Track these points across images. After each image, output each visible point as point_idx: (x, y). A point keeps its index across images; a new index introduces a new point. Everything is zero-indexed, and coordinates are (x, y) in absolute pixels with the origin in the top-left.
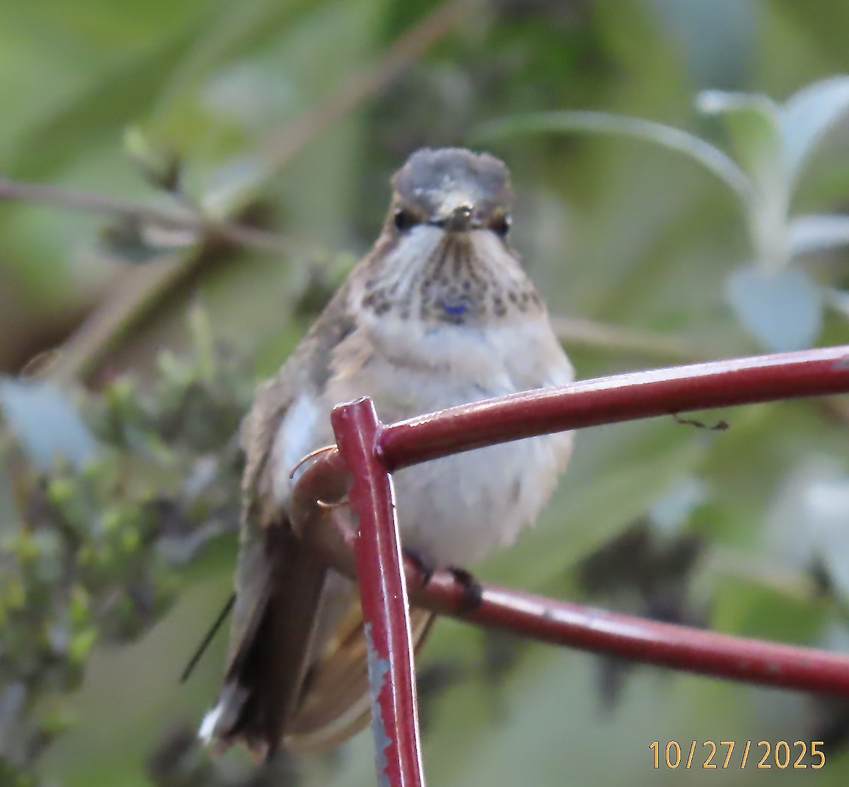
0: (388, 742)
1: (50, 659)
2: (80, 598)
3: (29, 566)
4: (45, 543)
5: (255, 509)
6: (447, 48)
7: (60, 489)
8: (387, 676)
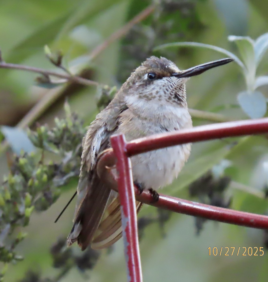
0: (128, 244)
1: (19, 216)
2: (29, 196)
3: (12, 186)
4: (18, 179)
5: (85, 165)
6: (148, 21)
7: (22, 161)
8: (128, 223)
